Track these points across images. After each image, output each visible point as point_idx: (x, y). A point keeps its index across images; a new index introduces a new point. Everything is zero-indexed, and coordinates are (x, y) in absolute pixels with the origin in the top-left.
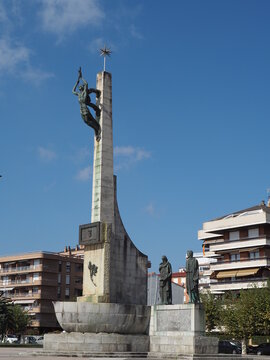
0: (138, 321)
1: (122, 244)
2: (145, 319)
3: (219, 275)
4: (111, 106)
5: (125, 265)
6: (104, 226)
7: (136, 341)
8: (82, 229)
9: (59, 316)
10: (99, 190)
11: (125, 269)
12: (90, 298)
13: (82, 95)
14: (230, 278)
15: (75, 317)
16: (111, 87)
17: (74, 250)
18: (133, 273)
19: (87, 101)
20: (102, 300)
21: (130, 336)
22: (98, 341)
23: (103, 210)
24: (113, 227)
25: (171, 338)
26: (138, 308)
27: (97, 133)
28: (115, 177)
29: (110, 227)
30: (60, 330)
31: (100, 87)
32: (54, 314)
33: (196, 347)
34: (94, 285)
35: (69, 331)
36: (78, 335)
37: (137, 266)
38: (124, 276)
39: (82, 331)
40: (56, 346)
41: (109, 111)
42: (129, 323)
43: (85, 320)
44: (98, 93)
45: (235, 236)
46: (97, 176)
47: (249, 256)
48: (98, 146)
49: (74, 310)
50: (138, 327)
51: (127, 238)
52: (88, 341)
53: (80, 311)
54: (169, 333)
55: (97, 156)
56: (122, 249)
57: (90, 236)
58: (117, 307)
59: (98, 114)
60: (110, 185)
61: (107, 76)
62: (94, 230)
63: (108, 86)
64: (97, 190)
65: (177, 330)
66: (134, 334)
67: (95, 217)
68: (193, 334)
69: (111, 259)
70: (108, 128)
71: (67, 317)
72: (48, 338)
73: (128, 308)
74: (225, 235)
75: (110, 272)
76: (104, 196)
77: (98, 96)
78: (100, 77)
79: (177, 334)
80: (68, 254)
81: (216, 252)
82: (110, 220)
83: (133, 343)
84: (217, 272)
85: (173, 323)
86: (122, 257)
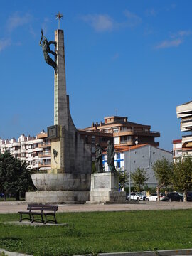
0: (83, 183)
1: (74, 137)
2: (87, 182)
4: (64, 51)
5: (76, 150)
6: (59, 127)
7: (80, 195)
9: (34, 182)
11: (76, 152)
13: (44, 47)
15: (43, 182)
16: (63, 39)
17: (99, 125)
18: (82, 154)
19: (48, 50)
20: (59, 171)
21: (76, 192)
22: (56, 196)
23: (60, 118)
24: (67, 127)
25: (99, 193)
26: (82, 175)
28: (68, 96)
30: (36, 190)
31: (56, 40)
32: (31, 181)
33: (110, 197)
34: (57, 163)
35: (41, 190)
36: (45, 192)
37: (84, 150)
38: (76, 156)
39: (48, 190)
40: (32, 199)
41: (62, 54)
42: (77, 184)
43: (49, 184)
44: (55, 43)
46: (56, 96)
49: (42, 178)
50: (83, 186)
52: (50, 195)
53: (46, 179)
54: (100, 190)
56: (74, 141)
57: (53, 133)
58: (69, 175)
61: (60, 33)
62: (54, 130)
63: (62, 39)
64: (56, 105)
65: (103, 187)
66: (80, 190)
68: (110, 190)
69: (65, 147)
70: (62, 66)
71: (39, 182)
72: (28, 194)
73: (75, 176)
76: (60, 109)
77: (56, 46)
78: (56, 33)
79: (103, 190)
80: (94, 129)
81: (186, 128)
84: (186, 143)
85: (102, 184)
86: (74, 145)
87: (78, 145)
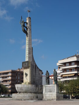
0: (40, 89)
1: (35, 67)
2: (42, 89)
3: (63, 76)
4: (31, 27)
5: (36, 73)
6: (29, 62)
8: (23, 63)
9: (16, 89)
10: (28, 52)
11: (36, 75)
12: (26, 83)
13: (22, 24)
14: (66, 77)
15: (21, 89)
16: (31, 22)
17: (21, 69)
18: (38, 75)
19: (24, 26)
20: (29, 83)
21: (37, 94)
22: (28, 96)
23: (29, 57)
24: (32, 62)
25: (49, 94)
26: (40, 86)
27: (27, 35)
28: (32, 48)
29: (31, 62)
30: (17, 92)
31: (27, 21)
33: (57, 97)
34: (27, 79)
35: (19, 93)
36: (22, 94)
37: (39, 73)
38: (36, 76)
39: (23, 93)
40: (16, 97)
41: (30, 28)
42: (37, 90)
43: (24, 90)
44: (27, 23)
45: (67, 64)
46: (27, 47)
47: (72, 70)
48: (27, 39)
49: (21, 87)
50: (40, 91)
51: (36, 65)
52: (25, 95)
53: (23, 87)
54: (49, 93)
55: (27, 42)
56: (35, 69)
57: (25, 65)
58: (34, 86)
59: (27, 30)
60: (31, 50)
61: (30, 18)
62: (26, 63)
63: (30, 21)
64: (27, 52)
65: (51, 92)
67: (27, 60)
68: (56, 93)
69: (32, 72)
70: (30, 34)
71: (19, 89)
72: (14, 95)
73: (37, 86)
74: (65, 64)
75: (31, 75)
76: (29, 53)
77: (27, 24)
78: (27, 19)
80: (19, 70)
81: (62, 69)
82: (31, 60)
83: (38, 96)
84: (62, 75)
85: (50, 90)
86: (35, 71)
87: (36, 71)
